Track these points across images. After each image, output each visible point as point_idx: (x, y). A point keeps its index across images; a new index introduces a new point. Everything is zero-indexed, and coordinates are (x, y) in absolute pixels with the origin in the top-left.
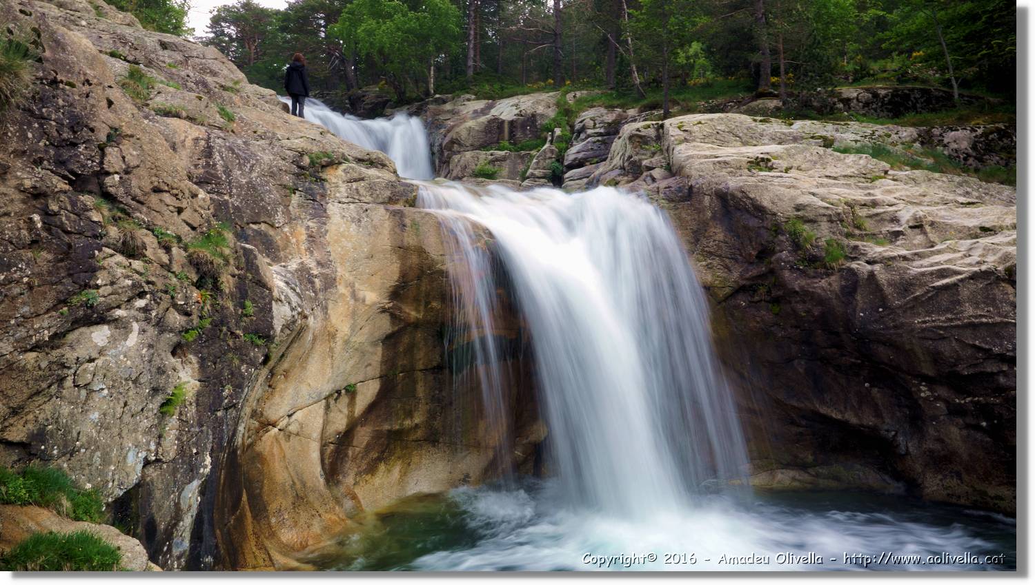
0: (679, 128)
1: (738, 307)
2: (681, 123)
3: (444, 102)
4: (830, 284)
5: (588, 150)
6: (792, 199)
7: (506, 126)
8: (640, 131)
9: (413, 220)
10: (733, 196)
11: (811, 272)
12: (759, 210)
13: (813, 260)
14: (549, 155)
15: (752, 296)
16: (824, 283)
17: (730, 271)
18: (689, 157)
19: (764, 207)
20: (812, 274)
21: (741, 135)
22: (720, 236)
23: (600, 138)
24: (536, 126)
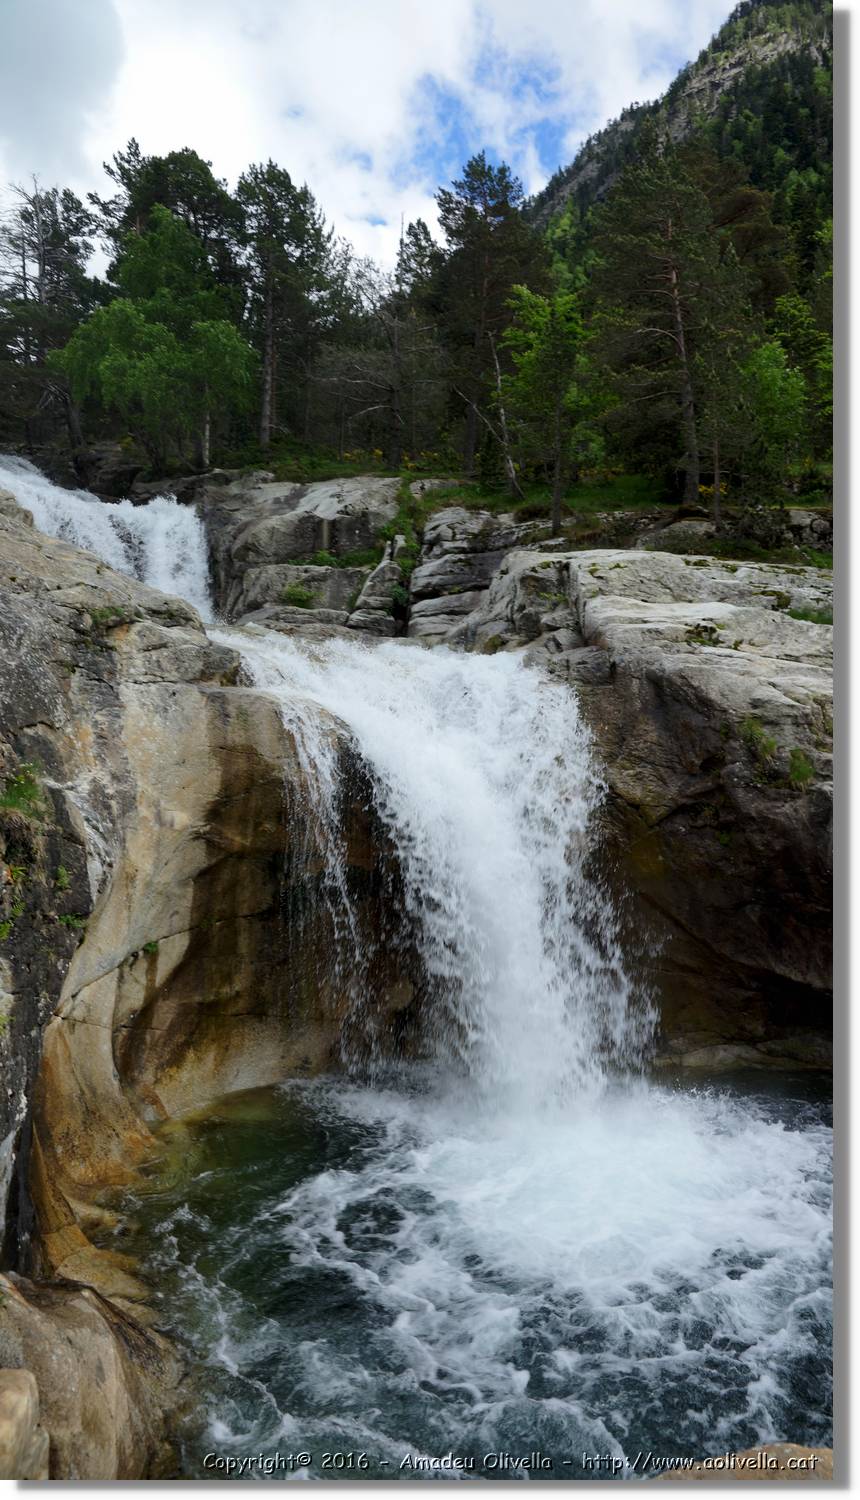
0: (592, 572)
1: (674, 833)
2: (594, 564)
3: (227, 481)
4: (796, 810)
5: (445, 574)
6: (747, 691)
7: (325, 528)
8: (536, 572)
9: (239, 708)
10: (671, 682)
11: (772, 792)
12: (704, 704)
13: (774, 776)
14: (389, 575)
15: (695, 820)
16: (787, 808)
17: (665, 783)
18: (610, 620)
19: (711, 701)
20: (773, 795)
21: (672, 586)
22: (653, 736)
23: (462, 556)
24: (368, 530)
